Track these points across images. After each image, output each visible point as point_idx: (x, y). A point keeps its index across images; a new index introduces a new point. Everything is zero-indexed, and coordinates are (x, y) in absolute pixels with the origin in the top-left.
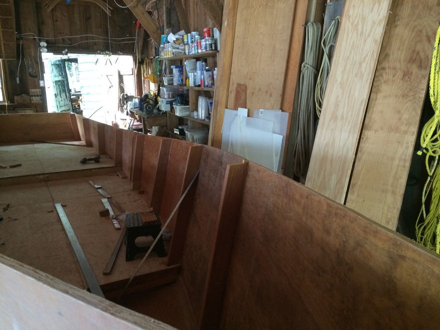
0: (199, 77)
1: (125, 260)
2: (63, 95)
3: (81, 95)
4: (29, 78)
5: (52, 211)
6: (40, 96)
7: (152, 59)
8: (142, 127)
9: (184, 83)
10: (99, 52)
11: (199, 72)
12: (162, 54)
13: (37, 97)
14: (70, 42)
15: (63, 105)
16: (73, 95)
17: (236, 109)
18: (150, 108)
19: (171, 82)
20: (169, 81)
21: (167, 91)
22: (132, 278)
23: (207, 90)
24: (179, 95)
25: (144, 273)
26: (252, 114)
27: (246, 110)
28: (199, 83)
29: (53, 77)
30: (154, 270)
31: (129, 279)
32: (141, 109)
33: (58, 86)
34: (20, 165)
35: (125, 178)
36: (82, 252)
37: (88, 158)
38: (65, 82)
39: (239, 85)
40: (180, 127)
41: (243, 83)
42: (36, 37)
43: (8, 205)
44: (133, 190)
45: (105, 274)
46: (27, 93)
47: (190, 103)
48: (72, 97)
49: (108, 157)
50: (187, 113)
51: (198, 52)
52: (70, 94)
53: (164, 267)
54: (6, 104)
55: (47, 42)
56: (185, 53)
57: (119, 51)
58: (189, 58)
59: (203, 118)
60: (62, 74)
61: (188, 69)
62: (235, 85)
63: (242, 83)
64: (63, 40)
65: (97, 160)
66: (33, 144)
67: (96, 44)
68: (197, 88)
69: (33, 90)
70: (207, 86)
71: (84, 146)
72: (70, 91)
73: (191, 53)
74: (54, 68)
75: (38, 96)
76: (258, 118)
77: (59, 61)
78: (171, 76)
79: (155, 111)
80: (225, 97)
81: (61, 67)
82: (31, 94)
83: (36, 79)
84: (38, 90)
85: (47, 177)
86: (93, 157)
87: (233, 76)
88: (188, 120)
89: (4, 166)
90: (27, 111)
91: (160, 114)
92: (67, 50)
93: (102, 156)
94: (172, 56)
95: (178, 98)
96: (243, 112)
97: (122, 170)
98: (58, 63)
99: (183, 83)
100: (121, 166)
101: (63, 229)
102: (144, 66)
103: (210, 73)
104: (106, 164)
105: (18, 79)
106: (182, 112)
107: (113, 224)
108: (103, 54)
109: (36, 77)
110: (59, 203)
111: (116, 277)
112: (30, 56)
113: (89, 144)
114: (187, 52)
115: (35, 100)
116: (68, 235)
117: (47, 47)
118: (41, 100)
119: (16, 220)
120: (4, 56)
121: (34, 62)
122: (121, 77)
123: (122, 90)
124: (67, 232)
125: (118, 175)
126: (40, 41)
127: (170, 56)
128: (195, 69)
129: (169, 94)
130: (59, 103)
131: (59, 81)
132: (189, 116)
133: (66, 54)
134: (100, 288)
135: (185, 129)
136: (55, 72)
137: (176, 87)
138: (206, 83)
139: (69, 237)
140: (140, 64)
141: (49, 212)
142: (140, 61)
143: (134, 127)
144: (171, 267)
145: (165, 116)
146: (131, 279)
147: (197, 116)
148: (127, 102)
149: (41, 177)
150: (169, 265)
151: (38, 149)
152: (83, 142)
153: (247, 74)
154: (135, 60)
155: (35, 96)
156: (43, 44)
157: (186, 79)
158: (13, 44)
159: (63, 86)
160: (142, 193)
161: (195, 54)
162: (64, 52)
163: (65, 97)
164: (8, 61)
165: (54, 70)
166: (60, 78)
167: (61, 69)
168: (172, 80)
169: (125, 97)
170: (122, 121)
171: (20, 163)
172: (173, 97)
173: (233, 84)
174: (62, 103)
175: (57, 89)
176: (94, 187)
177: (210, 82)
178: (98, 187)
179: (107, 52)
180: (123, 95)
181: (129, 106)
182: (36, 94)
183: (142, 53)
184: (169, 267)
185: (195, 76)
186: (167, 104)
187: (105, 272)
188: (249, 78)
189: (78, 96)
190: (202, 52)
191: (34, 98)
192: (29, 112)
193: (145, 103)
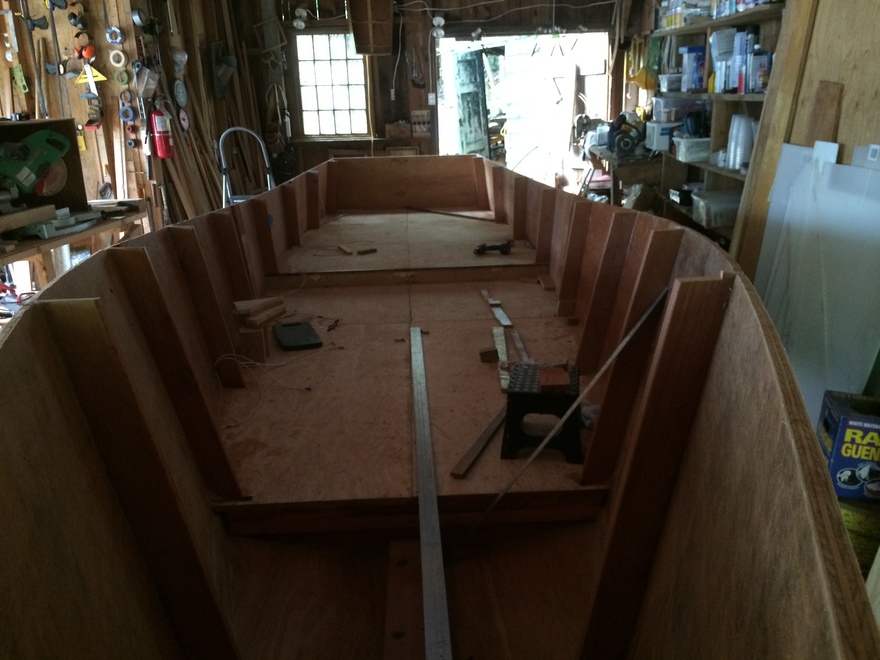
0: (737, 70)
1: (499, 456)
2: (475, 120)
3: (505, 120)
4: (413, 90)
5: (403, 340)
6: (429, 123)
7: (646, 37)
8: (610, 185)
9: (704, 86)
10: (540, 29)
11: (738, 58)
12: (664, 22)
13: (422, 126)
14: (487, 14)
15: (472, 140)
16: (493, 121)
17: (810, 144)
18: (627, 144)
19: (675, 86)
20: (670, 83)
21: (665, 107)
22: (501, 494)
23: (750, 100)
24: (690, 115)
25: (528, 489)
26: (850, 156)
27: (833, 148)
28: (736, 85)
29: (459, 86)
30: (549, 487)
31: (496, 495)
32: (611, 147)
33: (466, 104)
34: (374, 251)
35: (551, 289)
36: (427, 425)
37: (489, 244)
38: (480, 95)
39: (825, 85)
40: (686, 188)
41: (836, 80)
42: (427, 9)
43: (337, 321)
44: (559, 315)
45: (455, 476)
46: (407, 118)
47: (712, 134)
48: (491, 125)
49: (528, 244)
50: (703, 155)
51: (737, 11)
52: (487, 119)
53: (570, 486)
54: (372, 139)
55: (446, 17)
56: (710, 16)
57: (580, 24)
58: (719, 26)
59: (737, 167)
60: (476, 79)
61: (715, 53)
62: (816, 85)
63: (833, 78)
64: (476, 9)
65: (505, 249)
66: (407, 213)
67: (536, 13)
68: (729, 97)
69: (417, 113)
70: (753, 90)
71: (492, 221)
72: (487, 112)
73: (723, 15)
74: (462, 68)
75: (424, 123)
76: (863, 167)
77: (471, 53)
78: (678, 72)
79: (639, 151)
80: (786, 114)
81: (474, 66)
82: (414, 120)
83: (423, 91)
84: (425, 112)
85: (413, 276)
86: (498, 244)
87: (812, 64)
88: (704, 170)
89: (348, 250)
90: (404, 152)
91: (647, 157)
92: (479, 30)
93: (516, 242)
94: (683, 24)
95: (689, 121)
96: (826, 151)
97: (548, 273)
98: (469, 58)
99: (701, 87)
100: (548, 265)
101: (410, 377)
102: (631, 54)
103: (764, 59)
104: (521, 258)
105: (393, 91)
106: (691, 153)
107: (499, 379)
108: (548, 33)
109: (423, 86)
110: (419, 326)
111: (475, 486)
112: (415, 47)
113: (501, 218)
114: (715, 13)
115: (420, 130)
116: (415, 388)
117: (445, 28)
118: (429, 130)
119: (342, 348)
120: (372, 49)
121: (422, 59)
122: (580, 81)
123: (580, 106)
124: (415, 382)
125: (539, 282)
126: (434, 16)
127: (679, 24)
128: (728, 53)
129: (669, 113)
130: (466, 136)
131: (469, 94)
132: (706, 161)
133: (479, 38)
134: (435, 501)
135: (696, 190)
136: (464, 76)
137: (685, 97)
138: (751, 84)
139: (415, 392)
140: (621, 48)
141: (397, 341)
142: (622, 42)
143: (592, 186)
144: (588, 488)
145: (657, 162)
146: (500, 496)
147: (725, 161)
148: (586, 133)
149: (403, 275)
150: (583, 483)
151: (412, 222)
152: (491, 214)
153: (848, 56)
154: (612, 41)
155: (419, 123)
156: (439, 21)
157: (709, 76)
158: (388, 25)
159: (475, 103)
160: (573, 323)
161: (730, 15)
162: (474, 35)
163: (477, 125)
164: (379, 58)
165: (462, 72)
166: (470, 88)
167: (475, 70)
168: (679, 80)
169: (585, 121)
170: (576, 173)
171: (374, 247)
172: (677, 120)
173: (811, 82)
174: (471, 137)
175: (464, 110)
176: (487, 302)
177: (760, 82)
178: (494, 302)
179: (556, 28)
180: (581, 118)
181: (589, 140)
182: (421, 120)
183: (629, 25)
184: (582, 488)
185: (730, 67)
186: (662, 134)
187: (456, 472)
188: (851, 66)
189: (502, 122)
190: (746, 10)
191: (417, 127)
192: (408, 154)
193: (618, 134)
